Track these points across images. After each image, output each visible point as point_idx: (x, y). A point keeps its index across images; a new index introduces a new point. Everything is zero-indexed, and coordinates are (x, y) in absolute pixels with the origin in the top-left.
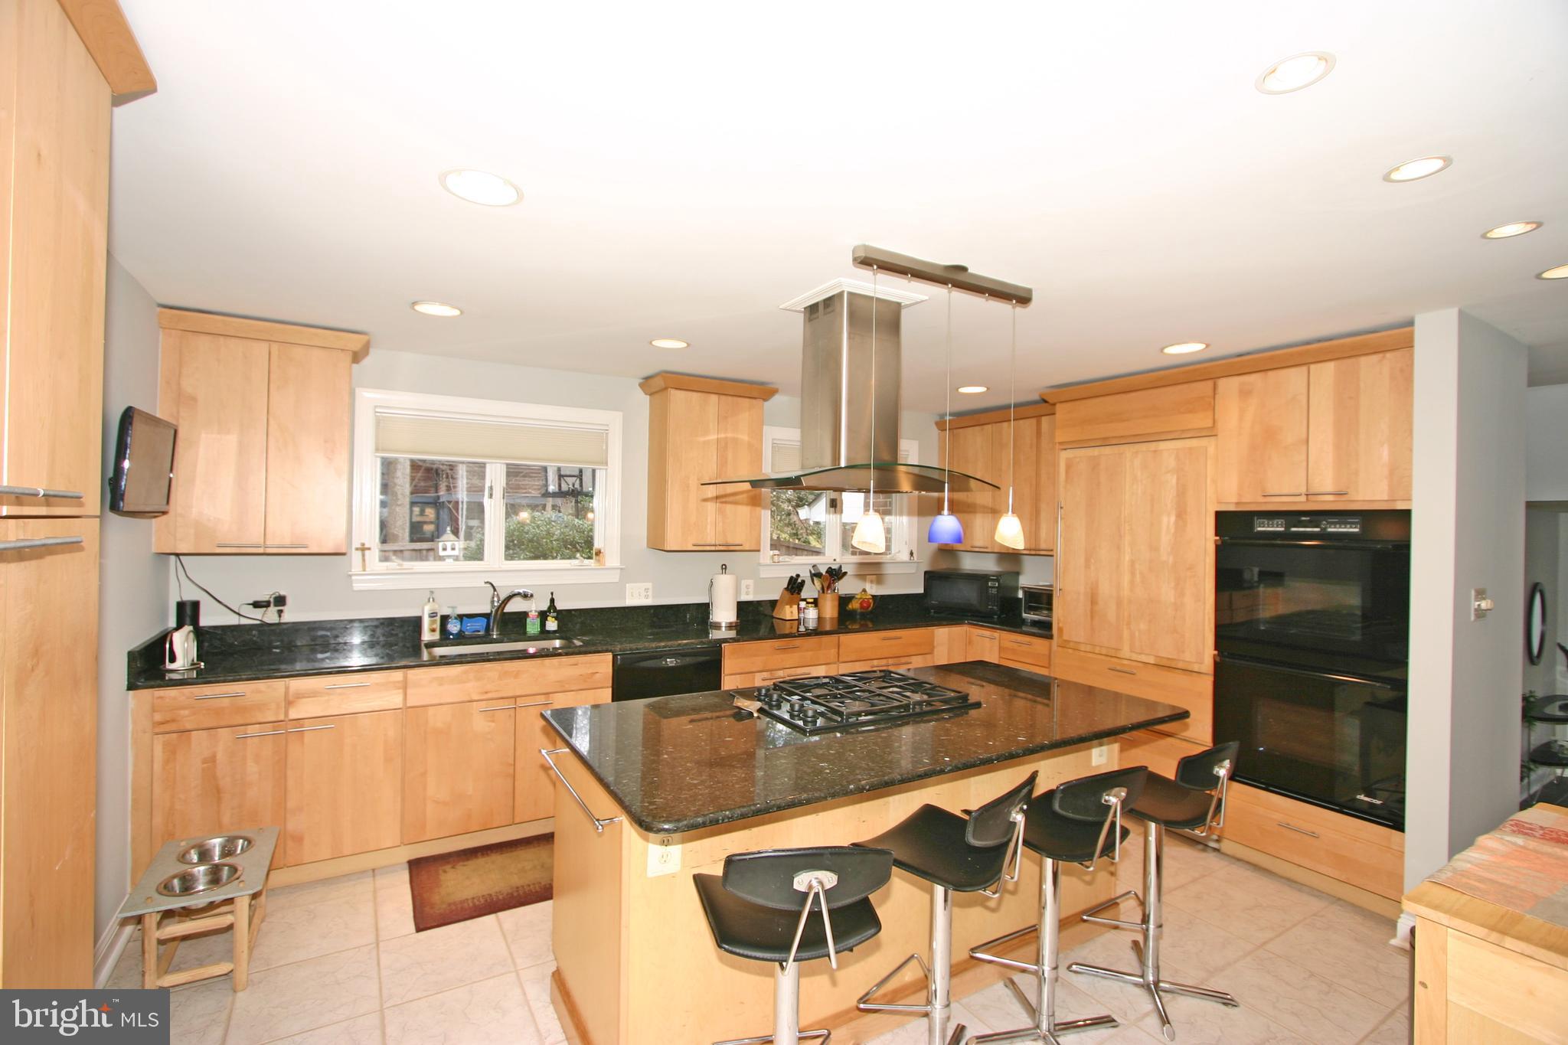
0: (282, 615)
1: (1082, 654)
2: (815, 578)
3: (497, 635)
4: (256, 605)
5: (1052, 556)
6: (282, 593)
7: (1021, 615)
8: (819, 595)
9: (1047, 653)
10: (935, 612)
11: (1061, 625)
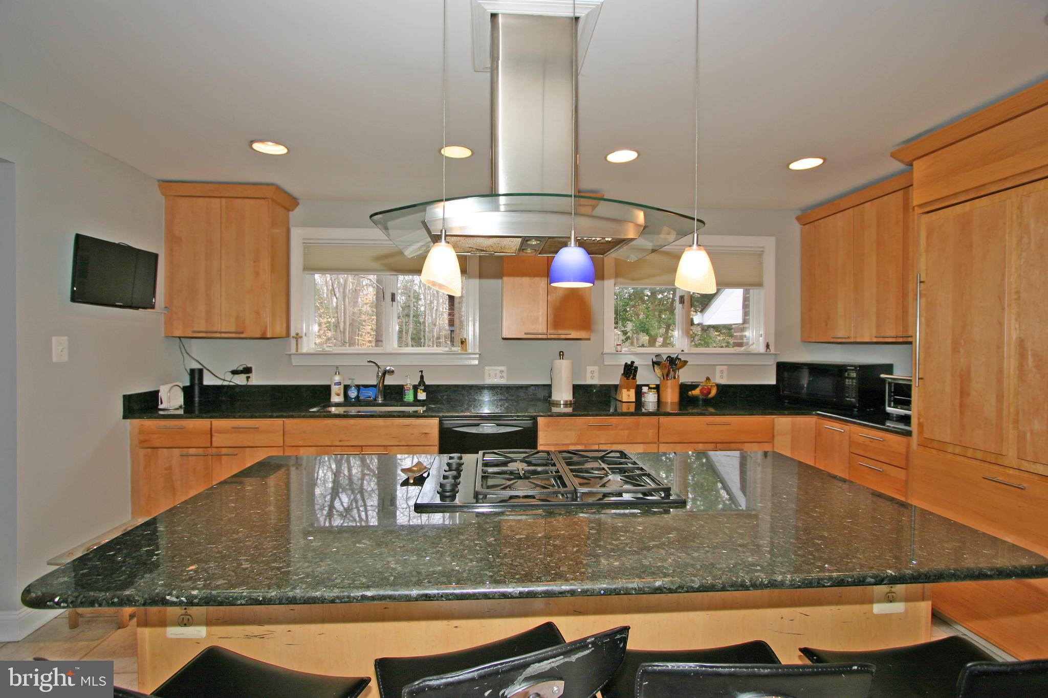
0: (250, 379)
1: (949, 456)
2: (655, 365)
3: (381, 400)
4: (234, 372)
5: (910, 343)
6: (249, 366)
7: (885, 408)
8: (660, 381)
9: (903, 451)
10: (788, 403)
11: (921, 420)
